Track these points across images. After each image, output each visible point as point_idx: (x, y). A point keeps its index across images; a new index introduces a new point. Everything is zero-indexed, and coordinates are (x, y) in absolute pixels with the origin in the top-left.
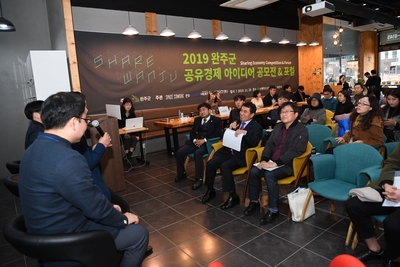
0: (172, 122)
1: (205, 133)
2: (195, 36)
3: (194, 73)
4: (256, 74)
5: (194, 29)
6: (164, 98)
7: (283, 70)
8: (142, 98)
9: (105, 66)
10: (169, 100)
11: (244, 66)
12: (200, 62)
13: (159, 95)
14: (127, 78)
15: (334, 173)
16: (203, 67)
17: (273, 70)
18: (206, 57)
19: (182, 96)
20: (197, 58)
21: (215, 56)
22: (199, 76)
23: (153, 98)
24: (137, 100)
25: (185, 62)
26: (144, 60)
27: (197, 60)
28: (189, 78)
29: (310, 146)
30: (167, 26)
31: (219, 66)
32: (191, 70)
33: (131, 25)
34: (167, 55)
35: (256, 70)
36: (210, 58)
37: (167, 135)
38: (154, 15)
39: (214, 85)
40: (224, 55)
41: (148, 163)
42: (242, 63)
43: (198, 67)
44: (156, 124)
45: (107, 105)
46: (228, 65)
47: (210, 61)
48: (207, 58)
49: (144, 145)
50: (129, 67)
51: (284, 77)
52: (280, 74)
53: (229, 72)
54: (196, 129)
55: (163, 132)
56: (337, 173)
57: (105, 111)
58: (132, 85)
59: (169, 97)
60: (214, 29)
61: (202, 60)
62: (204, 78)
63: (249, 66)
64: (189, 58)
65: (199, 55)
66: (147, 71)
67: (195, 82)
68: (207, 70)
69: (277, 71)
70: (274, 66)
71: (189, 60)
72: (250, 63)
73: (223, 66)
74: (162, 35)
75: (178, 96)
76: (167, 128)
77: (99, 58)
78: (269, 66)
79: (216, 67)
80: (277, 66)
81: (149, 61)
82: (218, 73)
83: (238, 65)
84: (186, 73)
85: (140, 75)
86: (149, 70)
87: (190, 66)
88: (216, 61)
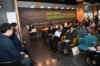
0: (44, 30)
1: (51, 32)
2: (49, 8)
3: (49, 17)
4: (66, 17)
5: (49, 6)
6: (42, 23)
7: (73, 16)
8: (36, 24)
9: (27, 16)
10: (43, 24)
11: (62, 15)
12: (51, 14)
13: (41, 23)
14: (32, 19)
15: (84, 43)
17: (70, 16)
19: (46, 23)
20: (50, 13)
21: (55, 13)
23: (39, 24)
24: (35, 24)
25: (47, 14)
26: (36, 14)
27: (50, 14)
28: (48, 18)
29: (78, 36)
30: (42, 5)
31: (56, 15)
33: (33, 5)
34: (42, 13)
35: (66, 16)
36: (54, 13)
37: (42, 33)
38: (39, 3)
39: (55, 20)
40: (57, 12)
41: (37, 40)
42: (62, 14)
43: (50, 15)
44: (40, 30)
45: (26, 26)
46: (58, 15)
47: (54, 14)
48: (53, 13)
49: (37, 36)
50: (33, 16)
51: (73, 18)
52: (72, 17)
53: (58, 17)
54: (49, 31)
55: (41, 32)
56: (85, 43)
57: (26, 27)
58: (34, 20)
59: (43, 23)
60: (55, 6)
62: (52, 18)
63: (64, 15)
64: (48, 13)
65: (51, 12)
66: (37, 17)
67: (50, 19)
68: (53, 16)
69: (71, 16)
70: (70, 15)
71: (48, 14)
72: (64, 14)
73: (57, 15)
74: (41, 7)
75: (45, 23)
76: (42, 31)
77: (25, 14)
78: (69, 15)
79: (55, 15)
80: (71, 15)
81: (38, 14)
82: (56, 17)
83: (61, 15)
84: (47, 17)
85: (35, 18)
86: (38, 17)
87: (48, 15)
88: (55, 14)
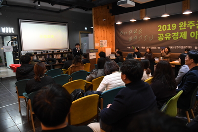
2: (166, 16)
3: (164, 35)
12: (169, 29)
13: (143, 46)
14: (130, 39)
16: (171, 32)
18: (174, 26)
19: (155, 48)
20: (168, 27)
21: (182, 24)
22: (168, 37)
23: (140, 47)
25: (159, 30)
26: (138, 31)
28: (161, 39)
31: (185, 30)
32: (163, 34)
33: (133, 18)
36: (178, 26)
38: (144, 10)
39: (181, 42)
40: (191, 23)
43: (168, 32)
46: (195, 29)
53: (195, 34)
61: (171, 28)
62: (172, 38)
64: (162, 27)
65: (169, 25)
66: (138, 36)
67: (164, 41)
68: (175, 34)
71: (162, 29)
73: (188, 30)
74: (144, 19)
75: (153, 48)
79: (182, 31)
82: (184, 35)
84: (159, 36)
85: (135, 37)
86: (140, 35)
87: (162, 32)
88: (182, 28)
